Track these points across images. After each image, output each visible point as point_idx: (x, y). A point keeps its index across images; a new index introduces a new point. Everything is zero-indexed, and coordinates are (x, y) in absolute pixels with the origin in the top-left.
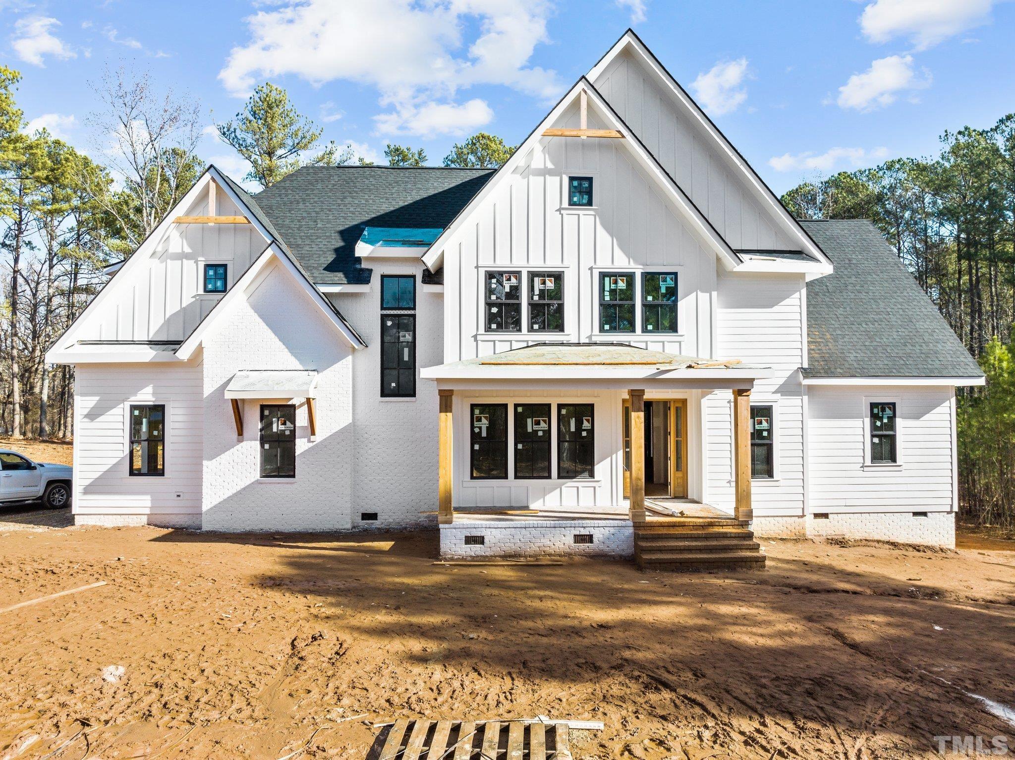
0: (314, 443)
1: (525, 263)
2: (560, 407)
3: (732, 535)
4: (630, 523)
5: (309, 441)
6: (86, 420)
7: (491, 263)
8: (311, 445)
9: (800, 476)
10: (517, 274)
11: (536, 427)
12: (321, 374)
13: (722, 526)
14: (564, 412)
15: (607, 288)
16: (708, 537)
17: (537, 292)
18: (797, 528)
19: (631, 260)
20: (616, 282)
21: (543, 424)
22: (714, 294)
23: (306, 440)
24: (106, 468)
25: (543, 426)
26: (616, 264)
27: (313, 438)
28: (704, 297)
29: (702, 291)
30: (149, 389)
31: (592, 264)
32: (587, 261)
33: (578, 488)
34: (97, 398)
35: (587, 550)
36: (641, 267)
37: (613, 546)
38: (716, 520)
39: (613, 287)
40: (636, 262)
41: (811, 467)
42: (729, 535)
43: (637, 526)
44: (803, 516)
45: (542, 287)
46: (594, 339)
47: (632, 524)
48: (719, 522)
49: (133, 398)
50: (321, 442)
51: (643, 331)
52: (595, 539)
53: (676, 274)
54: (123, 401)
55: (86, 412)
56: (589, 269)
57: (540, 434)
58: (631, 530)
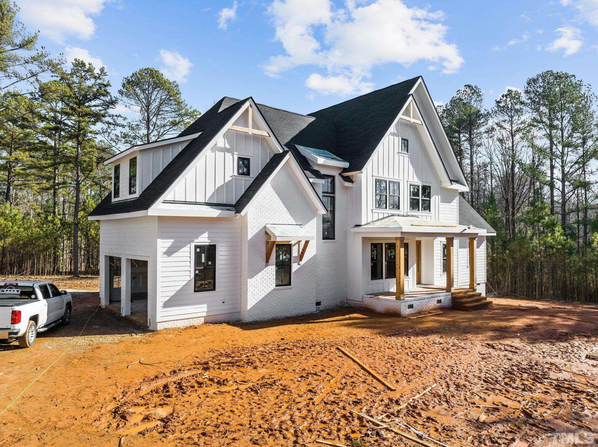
0: (301, 266)
5: (299, 264)
6: (165, 256)
7: (377, 175)
8: (299, 266)
10: (386, 181)
12: (304, 227)
15: (412, 191)
21: (393, 253)
22: (439, 196)
23: (297, 264)
24: (178, 288)
26: (414, 180)
27: (301, 262)
30: (206, 235)
34: (173, 241)
35: (440, 306)
36: (421, 183)
37: (446, 303)
40: (419, 180)
46: (408, 213)
49: (196, 241)
50: (305, 265)
51: (421, 211)
52: (442, 301)
53: (430, 187)
54: (190, 243)
55: (165, 250)
56: (407, 182)
58: (451, 296)
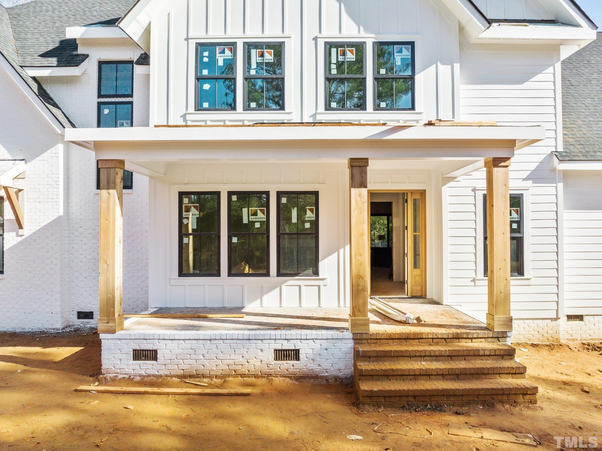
0: (23, 238)
1: (240, 34)
2: (280, 194)
3: (487, 353)
4: (349, 335)
5: (18, 235)
7: (203, 34)
8: (20, 239)
9: (554, 273)
10: (232, 46)
11: (252, 218)
12: (29, 164)
13: (472, 339)
14: (284, 200)
15: (334, 60)
16: (452, 356)
17: (254, 65)
18: (550, 332)
19: (361, 28)
20: (344, 54)
21: (260, 214)
22: (457, 66)
23: (14, 234)
25: (261, 216)
26: (344, 33)
27: (20, 232)
28: (444, 70)
29: (443, 63)
31: (317, 34)
32: (310, 31)
33: (300, 286)
35: (292, 370)
36: (373, 35)
37: (326, 365)
38: (464, 331)
39: (341, 58)
40: (367, 30)
41: (566, 264)
42: (481, 353)
43: (358, 339)
44: (557, 318)
45: (260, 60)
46: (319, 118)
47: (350, 336)
48: (467, 334)
50: (30, 236)
51: (375, 109)
52: (302, 356)
53: (412, 44)
56: (314, 39)
57: (257, 225)
58: (350, 344)
